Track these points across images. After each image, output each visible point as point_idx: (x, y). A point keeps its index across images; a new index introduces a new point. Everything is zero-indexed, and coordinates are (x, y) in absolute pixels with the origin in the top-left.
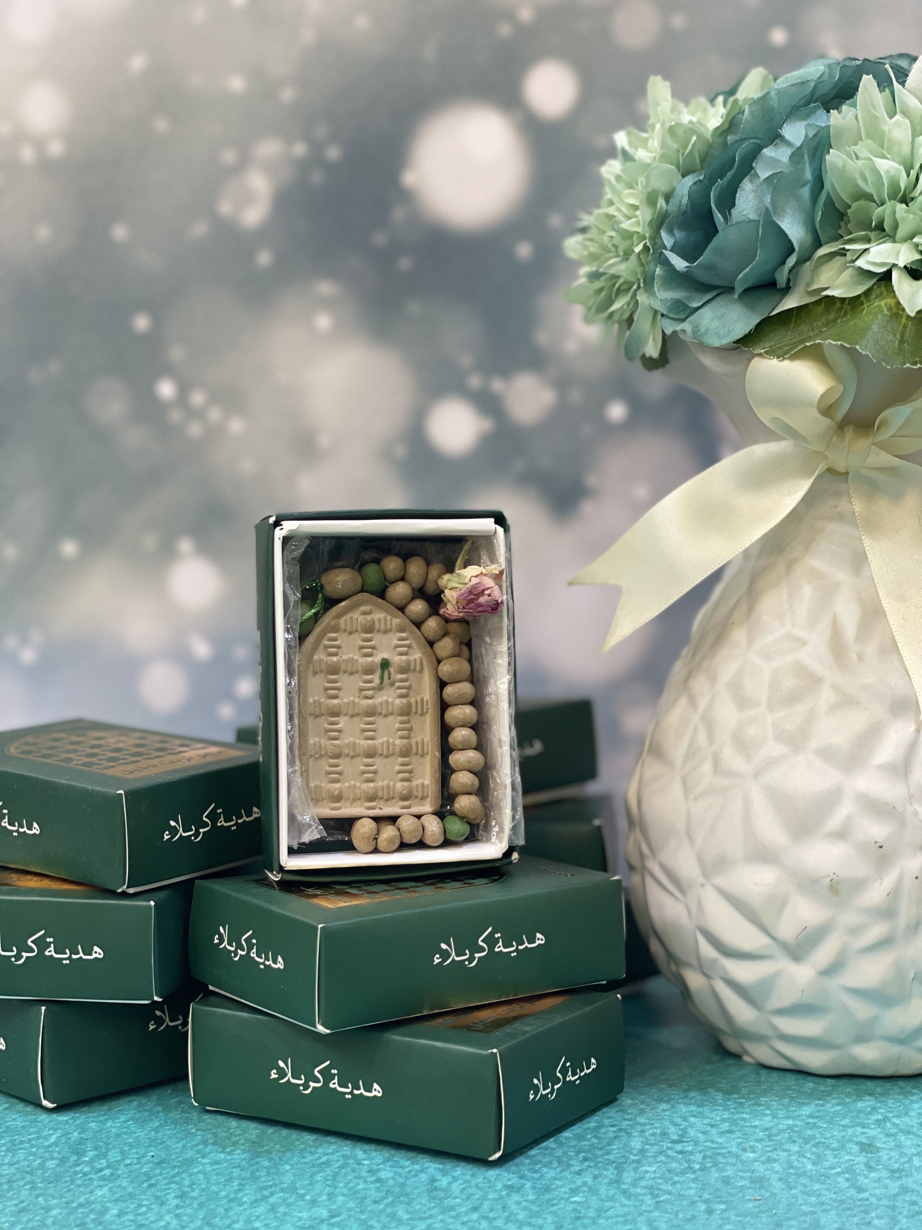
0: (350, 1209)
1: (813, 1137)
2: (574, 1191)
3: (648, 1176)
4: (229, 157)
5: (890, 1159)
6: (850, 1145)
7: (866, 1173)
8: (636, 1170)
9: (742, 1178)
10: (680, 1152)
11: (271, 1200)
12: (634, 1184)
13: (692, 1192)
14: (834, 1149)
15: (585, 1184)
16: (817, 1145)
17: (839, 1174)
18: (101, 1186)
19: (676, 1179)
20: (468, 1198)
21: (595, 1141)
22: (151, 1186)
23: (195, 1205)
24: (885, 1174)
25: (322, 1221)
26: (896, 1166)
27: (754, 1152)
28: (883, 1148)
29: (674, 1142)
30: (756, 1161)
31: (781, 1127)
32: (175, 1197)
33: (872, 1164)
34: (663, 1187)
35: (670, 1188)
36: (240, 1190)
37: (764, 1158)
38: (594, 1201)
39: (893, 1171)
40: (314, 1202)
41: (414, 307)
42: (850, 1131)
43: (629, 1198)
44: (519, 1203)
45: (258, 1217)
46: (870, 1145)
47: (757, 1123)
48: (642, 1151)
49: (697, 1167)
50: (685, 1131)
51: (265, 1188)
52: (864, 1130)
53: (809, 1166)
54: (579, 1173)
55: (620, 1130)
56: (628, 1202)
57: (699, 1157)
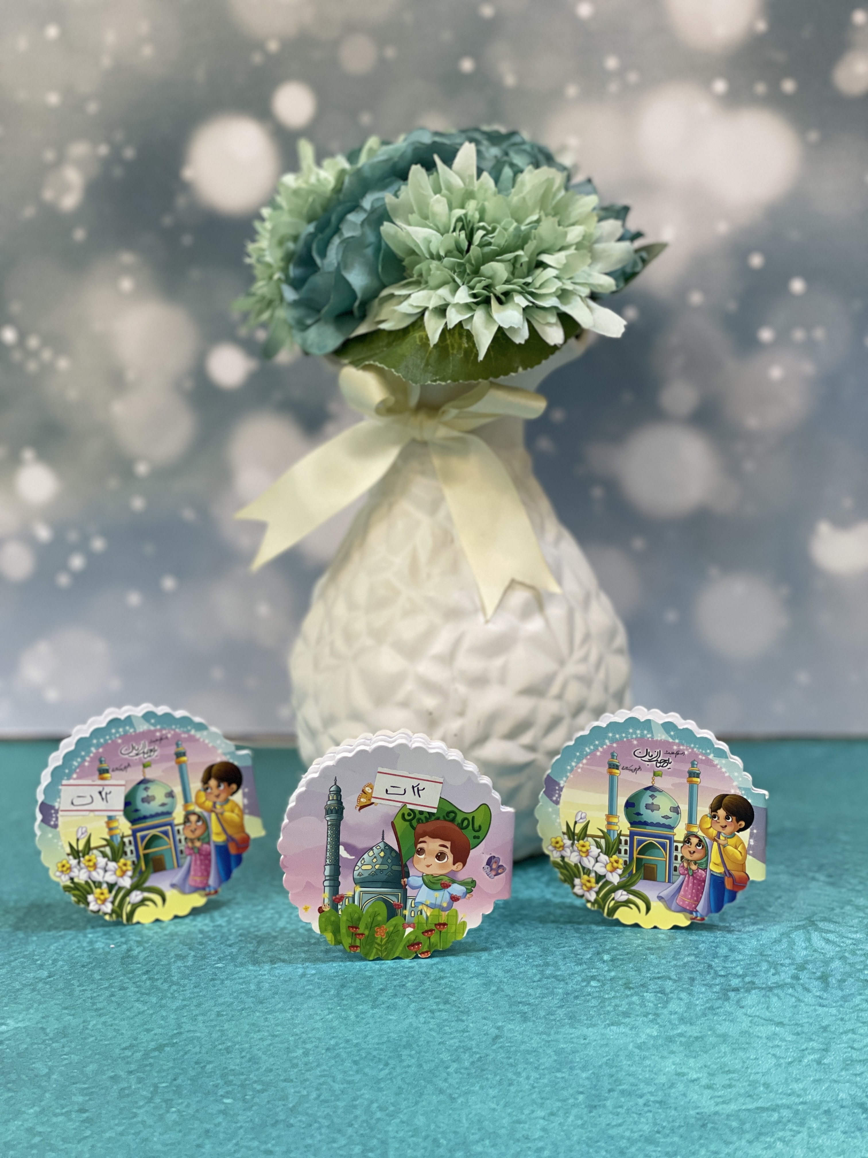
41: (195, 274)
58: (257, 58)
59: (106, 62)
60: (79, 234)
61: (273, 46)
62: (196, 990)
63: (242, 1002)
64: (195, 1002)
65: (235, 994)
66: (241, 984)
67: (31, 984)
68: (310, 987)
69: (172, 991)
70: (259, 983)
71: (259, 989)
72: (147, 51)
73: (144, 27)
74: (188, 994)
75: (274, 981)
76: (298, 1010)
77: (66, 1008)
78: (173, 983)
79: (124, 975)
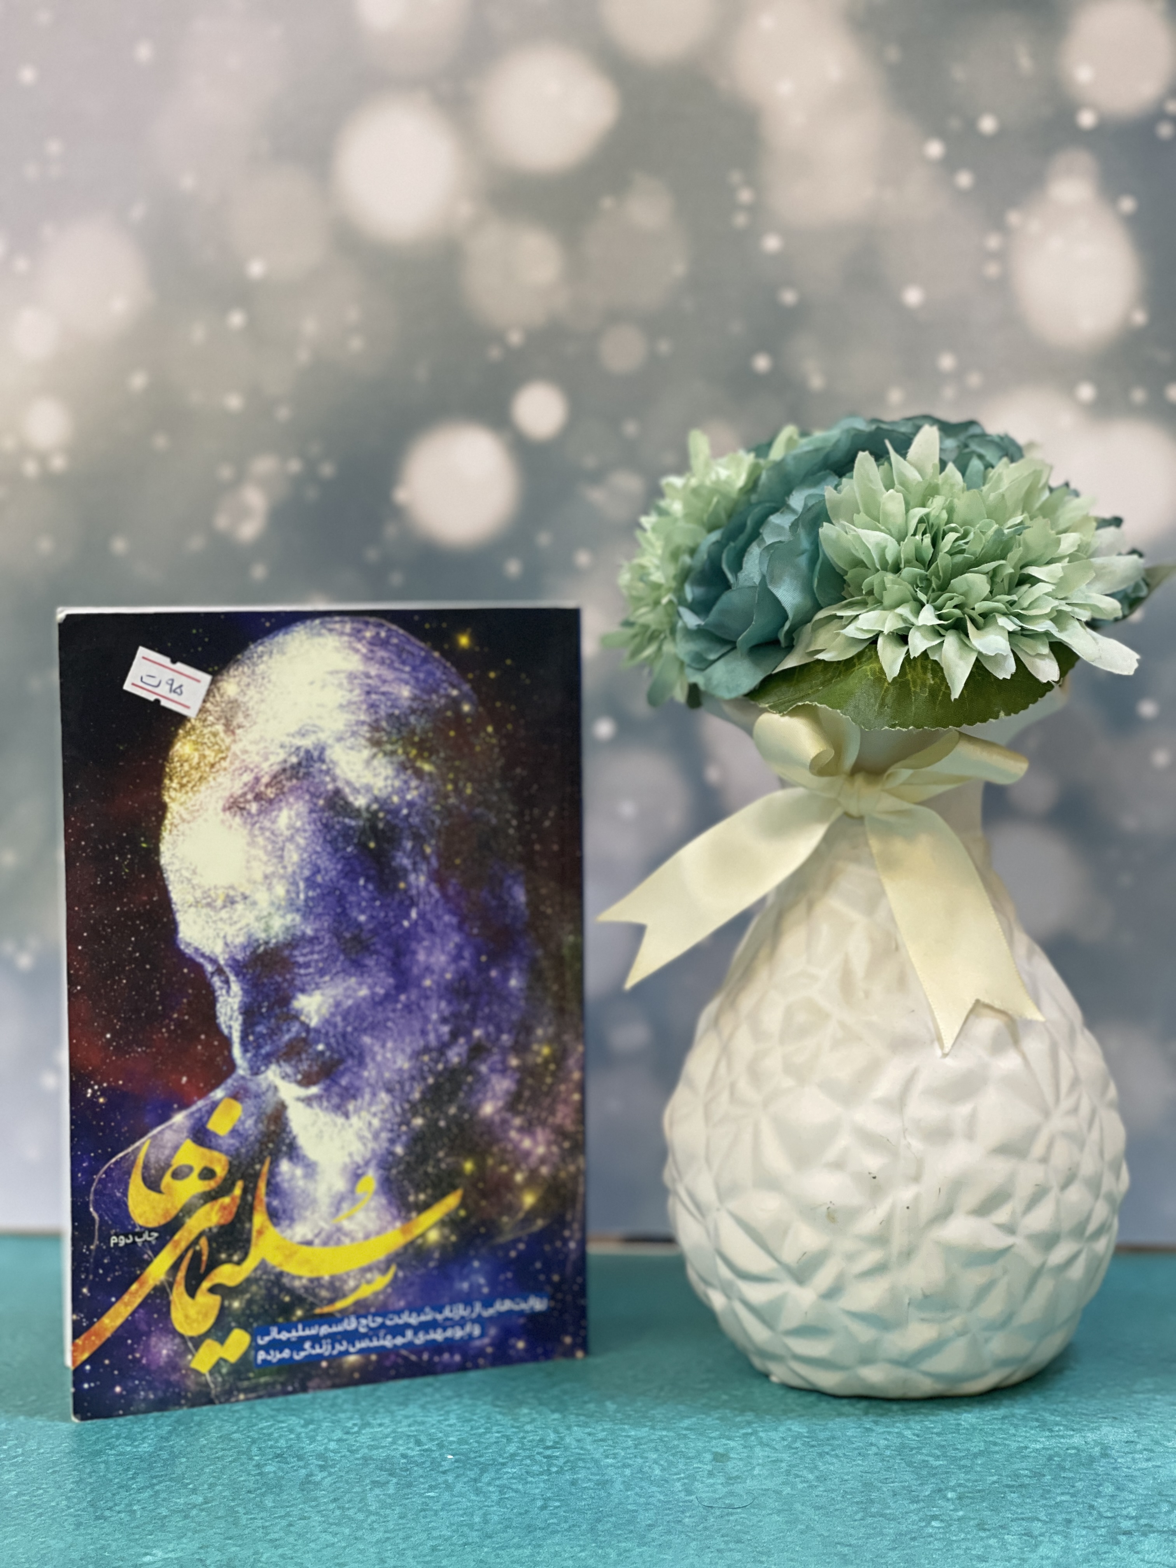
0: (224, 1497)
1: (678, 1446)
2: (431, 1488)
4: (226, 473)
5: (733, 1468)
6: (706, 1455)
7: (704, 1479)
8: (497, 1471)
9: (590, 1480)
10: (547, 1457)
11: (157, 1488)
12: (489, 1484)
13: (537, 1491)
14: (689, 1458)
15: (446, 1481)
16: (675, 1454)
17: (679, 1480)
18: (10, 1471)
19: (530, 1479)
20: (334, 1491)
21: (476, 1445)
22: (55, 1472)
23: (88, 1490)
24: (721, 1480)
25: (195, 1506)
26: (735, 1474)
27: (614, 1458)
29: (548, 1448)
30: (612, 1466)
31: (653, 1437)
32: (73, 1483)
33: (715, 1471)
34: (514, 1486)
35: (520, 1487)
36: (133, 1478)
37: (620, 1464)
38: (446, 1496)
39: (730, 1478)
40: (194, 1491)
43: (477, 1495)
44: (378, 1496)
45: (139, 1501)
46: (722, 1455)
47: (633, 1433)
48: (513, 1456)
50: (562, 1439)
51: (156, 1477)
53: (657, 1472)
54: (444, 1472)
55: (503, 1436)
56: (473, 1498)
57: (562, 1461)
58: (495, 353)
61: (515, 338)
62: (401, 1521)
63: (463, 1535)
64: (401, 1534)
65: (454, 1527)
66: (462, 1516)
67: (183, 1510)
68: (555, 1521)
69: (369, 1521)
70: (485, 1515)
71: (486, 1522)
73: (353, 314)
74: (391, 1526)
75: (504, 1513)
76: (539, 1546)
77: (230, 1538)
78: (371, 1513)
79: (304, 1503)
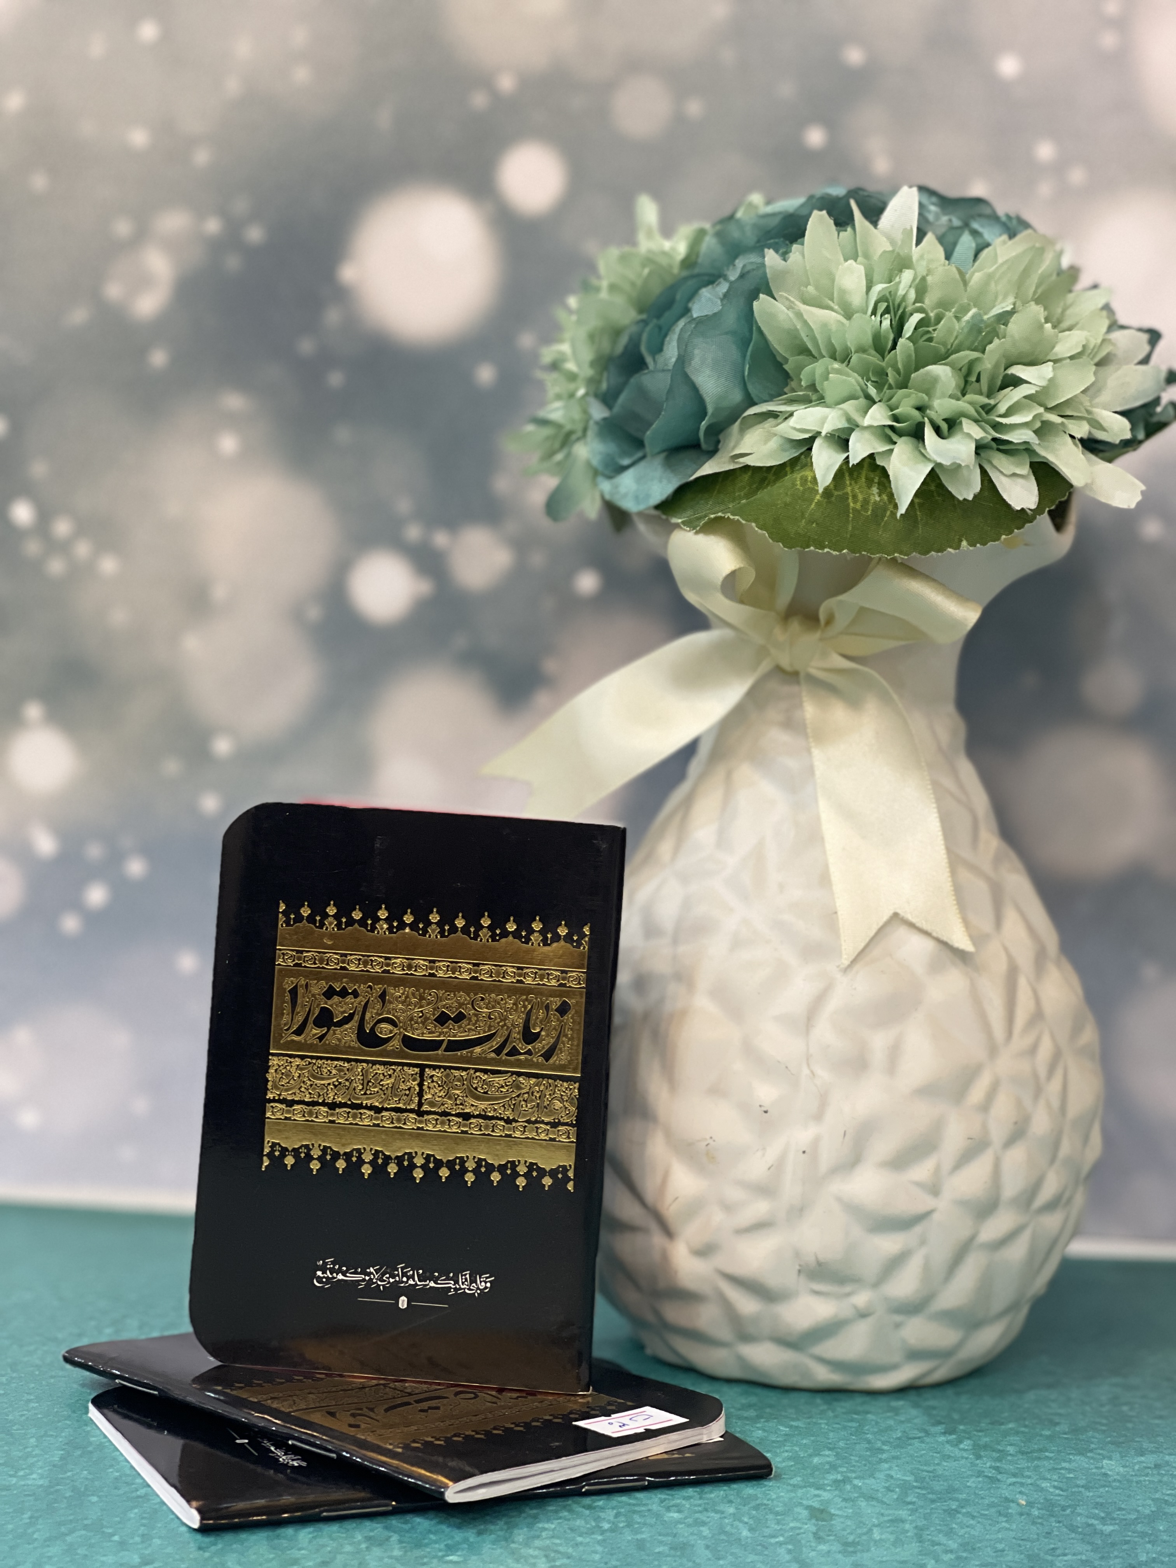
3: (544, 1534)
4: (123, 228)
5: (844, 1530)
6: (798, 1510)
7: (813, 1544)
11: (69, 1539)
16: (756, 1508)
24: (836, 1547)
26: (851, 1538)
28: (837, 1515)
30: (681, 1523)
33: (821, 1534)
36: (31, 1524)
37: (690, 1520)
39: (846, 1544)
40: (123, 1545)
41: (343, 434)
42: (800, 1492)
46: (822, 1511)
49: (606, 1526)
52: (817, 1492)
58: (479, 100)
59: (233, 86)
60: (159, 358)
61: (506, 83)
72: (302, 74)
73: (300, 36)
